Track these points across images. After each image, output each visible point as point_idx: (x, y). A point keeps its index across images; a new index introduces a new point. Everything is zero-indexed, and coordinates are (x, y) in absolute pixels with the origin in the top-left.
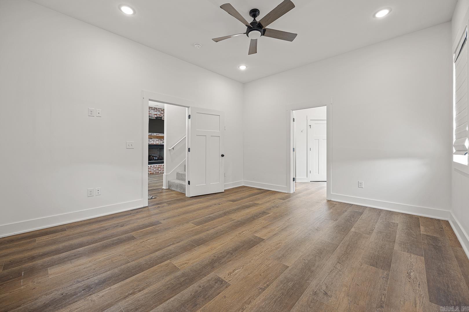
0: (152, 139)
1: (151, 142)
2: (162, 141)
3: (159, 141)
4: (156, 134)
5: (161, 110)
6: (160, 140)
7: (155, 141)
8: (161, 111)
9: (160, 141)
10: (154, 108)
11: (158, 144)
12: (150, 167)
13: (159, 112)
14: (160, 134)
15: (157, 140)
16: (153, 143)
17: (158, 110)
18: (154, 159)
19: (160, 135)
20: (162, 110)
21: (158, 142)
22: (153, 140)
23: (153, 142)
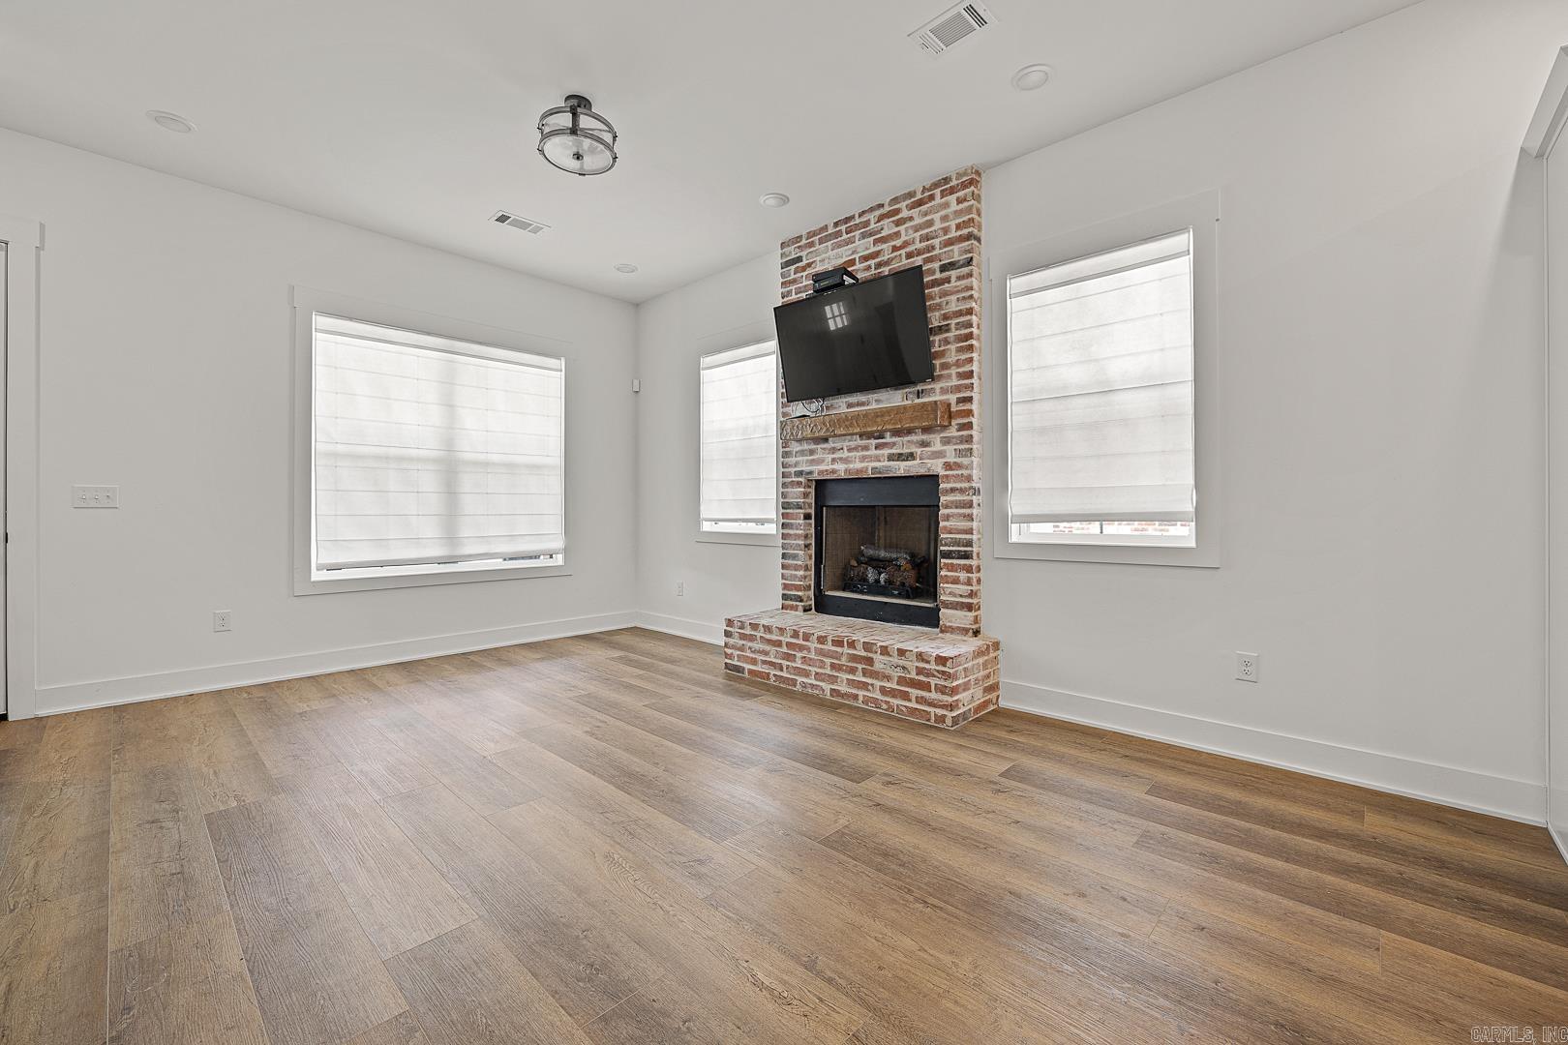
0: (826, 440)
1: (821, 461)
2: (886, 452)
3: (866, 448)
4: (850, 406)
5: (877, 213)
6: (874, 442)
7: (845, 454)
8: (881, 218)
9: (873, 452)
10: (836, 224)
11: (858, 471)
12: (748, 631)
13: (864, 236)
14: (872, 397)
15: (856, 449)
16: (834, 472)
17: (857, 227)
18: (865, 580)
19: (874, 406)
20: (887, 209)
21: (863, 459)
22: (834, 450)
23: (834, 460)
